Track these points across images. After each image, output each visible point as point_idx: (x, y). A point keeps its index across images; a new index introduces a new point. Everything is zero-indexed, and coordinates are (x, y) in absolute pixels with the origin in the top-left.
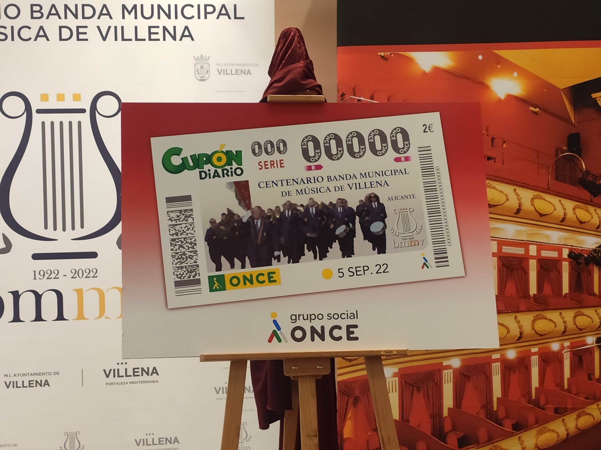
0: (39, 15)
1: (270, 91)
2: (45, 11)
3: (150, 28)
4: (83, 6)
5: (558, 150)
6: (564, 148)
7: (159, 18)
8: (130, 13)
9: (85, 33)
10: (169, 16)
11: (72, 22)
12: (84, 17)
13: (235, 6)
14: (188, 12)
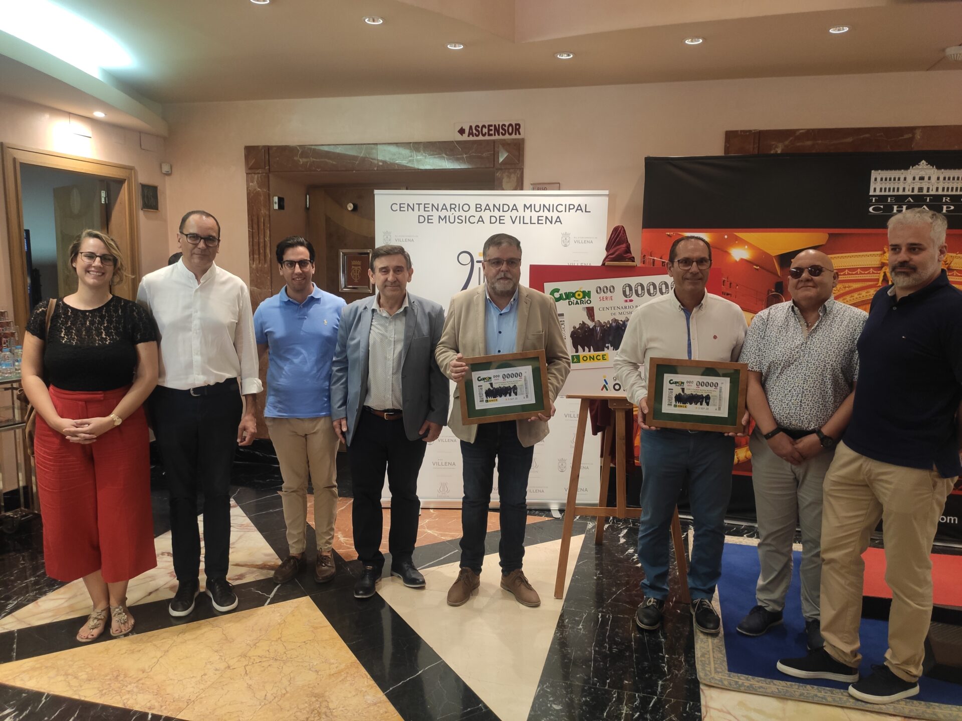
0: (480, 210)
1: (607, 260)
2: (483, 208)
3: (538, 217)
4: (503, 205)
5: (769, 291)
6: (773, 290)
7: (544, 211)
8: (528, 209)
9: (504, 220)
10: (549, 211)
11: (497, 214)
12: (503, 211)
13: (586, 205)
14: (560, 208)
